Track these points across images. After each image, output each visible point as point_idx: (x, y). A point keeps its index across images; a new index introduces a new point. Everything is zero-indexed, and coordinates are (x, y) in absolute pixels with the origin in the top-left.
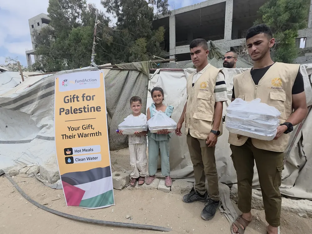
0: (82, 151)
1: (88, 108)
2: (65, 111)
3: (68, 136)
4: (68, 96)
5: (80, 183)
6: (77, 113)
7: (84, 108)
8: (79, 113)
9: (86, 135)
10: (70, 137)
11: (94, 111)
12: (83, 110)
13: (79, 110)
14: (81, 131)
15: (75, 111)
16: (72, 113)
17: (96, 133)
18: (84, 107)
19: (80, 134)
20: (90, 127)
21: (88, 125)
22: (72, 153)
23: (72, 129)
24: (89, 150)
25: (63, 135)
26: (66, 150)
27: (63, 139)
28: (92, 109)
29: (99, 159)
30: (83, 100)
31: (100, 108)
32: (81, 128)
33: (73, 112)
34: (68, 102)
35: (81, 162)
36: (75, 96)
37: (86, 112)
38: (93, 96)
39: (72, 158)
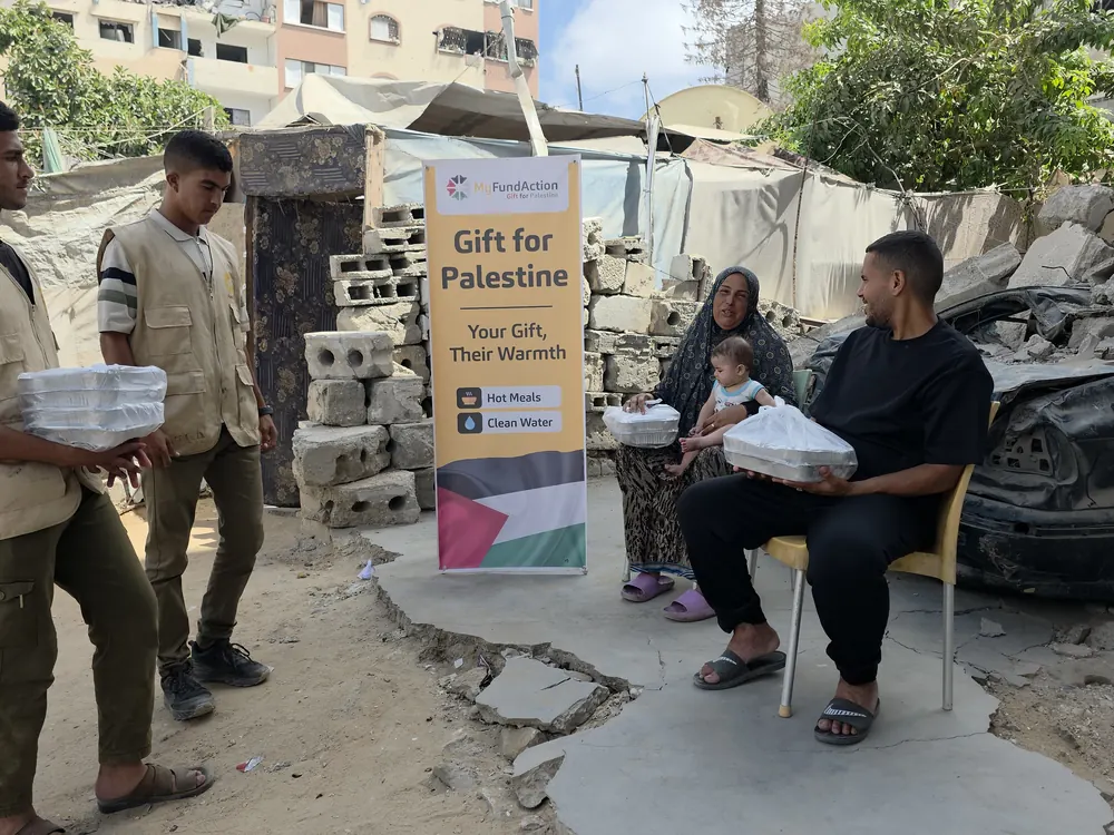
0: (508, 399)
1: (531, 274)
2: (460, 278)
3: (468, 353)
4: (468, 232)
5: (495, 492)
6: (498, 286)
7: (520, 273)
8: (504, 286)
9: (522, 355)
10: (475, 356)
11: (549, 284)
12: (515, 278)
13: (504, 277)
14: (508, 341)
15: (492, 279)
16: (483, 287)
17: (552, 350)
18: (520, 269)
19: (506, 349)
20: (535, 332)
21: (529, 326)
22: (478, 404)
23: (483, 334)
24: (530, 398)
25: (455, 350)
26: (461, 393)
27: (455, 360)
28: (544, 277)
29: (557, 426)
30: (518, 249)
31: (565, 277)
32: (508, 333)
33: (484, 282)
34: (470, 250)
35: (504, 430)
36: (491, 235)
37: (525, 285)
38: (546, 238)
39: (478, 418)
